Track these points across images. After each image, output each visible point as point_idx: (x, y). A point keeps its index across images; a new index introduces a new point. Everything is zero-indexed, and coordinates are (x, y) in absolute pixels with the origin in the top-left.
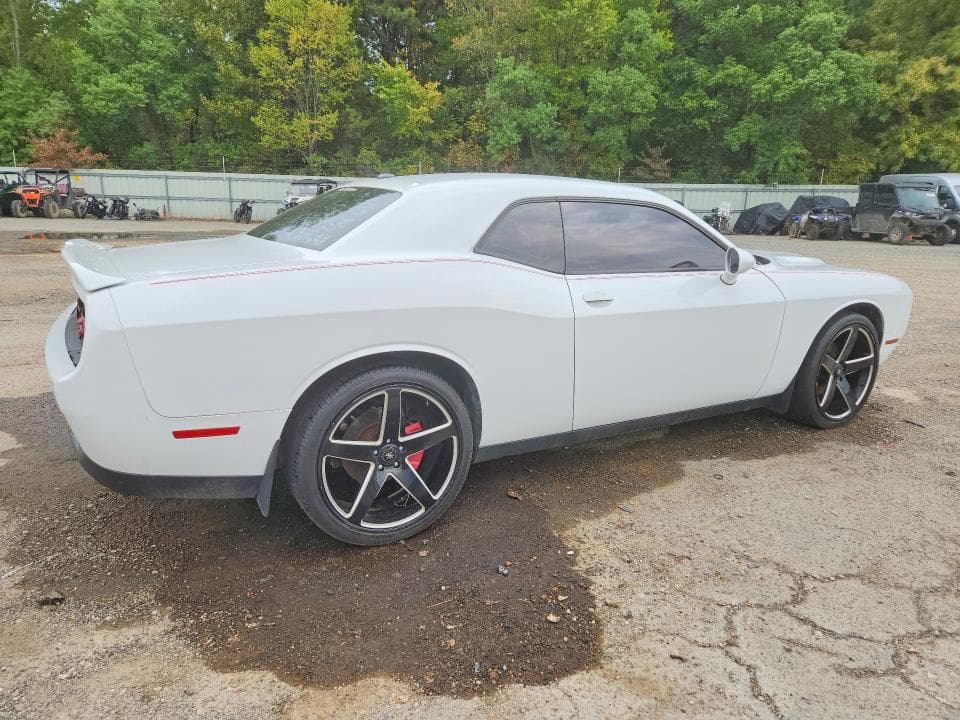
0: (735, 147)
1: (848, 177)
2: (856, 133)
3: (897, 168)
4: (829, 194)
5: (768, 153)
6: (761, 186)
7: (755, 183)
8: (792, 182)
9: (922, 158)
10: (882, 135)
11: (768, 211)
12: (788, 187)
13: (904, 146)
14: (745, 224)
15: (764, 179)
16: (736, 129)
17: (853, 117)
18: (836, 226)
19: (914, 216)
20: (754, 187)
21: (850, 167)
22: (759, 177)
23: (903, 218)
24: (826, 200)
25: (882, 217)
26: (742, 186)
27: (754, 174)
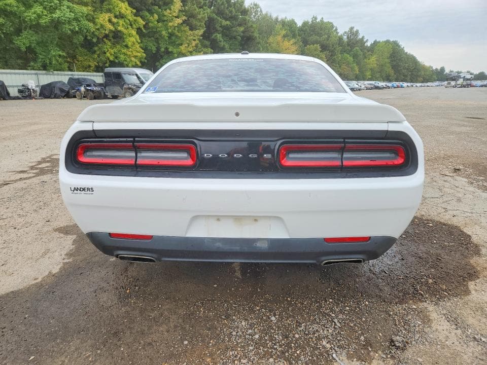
0: (23, 49)
1: (86, 68)
2: (82, 46)
3: (107, 65)
4: (86, 77)
5: (44, 54)
6: (44, 72)
7: (40, 70)
8: (60, 70)
9: (116, 61)
10: (96, 48)
11: (58, 85)
12: (59, 72)
13: (108, 54)
14: (47, 93)
15: (45, 67)
16: (20, 38)
17: (81, 38)
18: (99, 92)
19: (133, 87)
20: (40, 72)
21: (86, 63)
22: (42, 66)
23: (128, 88)
24: (85, 79)
25: (119, 88)
26: (33, 72)
27: (39, 64)
